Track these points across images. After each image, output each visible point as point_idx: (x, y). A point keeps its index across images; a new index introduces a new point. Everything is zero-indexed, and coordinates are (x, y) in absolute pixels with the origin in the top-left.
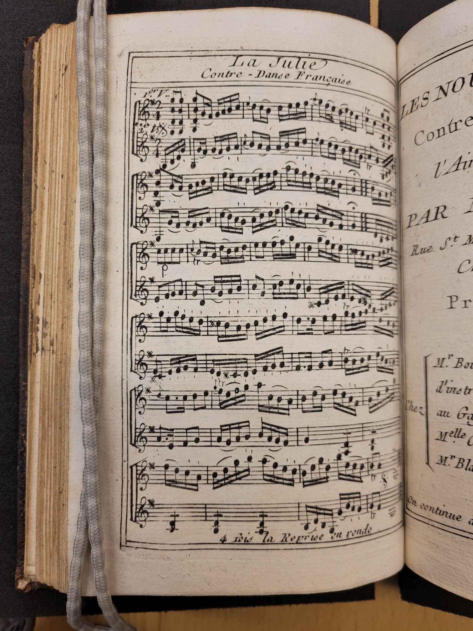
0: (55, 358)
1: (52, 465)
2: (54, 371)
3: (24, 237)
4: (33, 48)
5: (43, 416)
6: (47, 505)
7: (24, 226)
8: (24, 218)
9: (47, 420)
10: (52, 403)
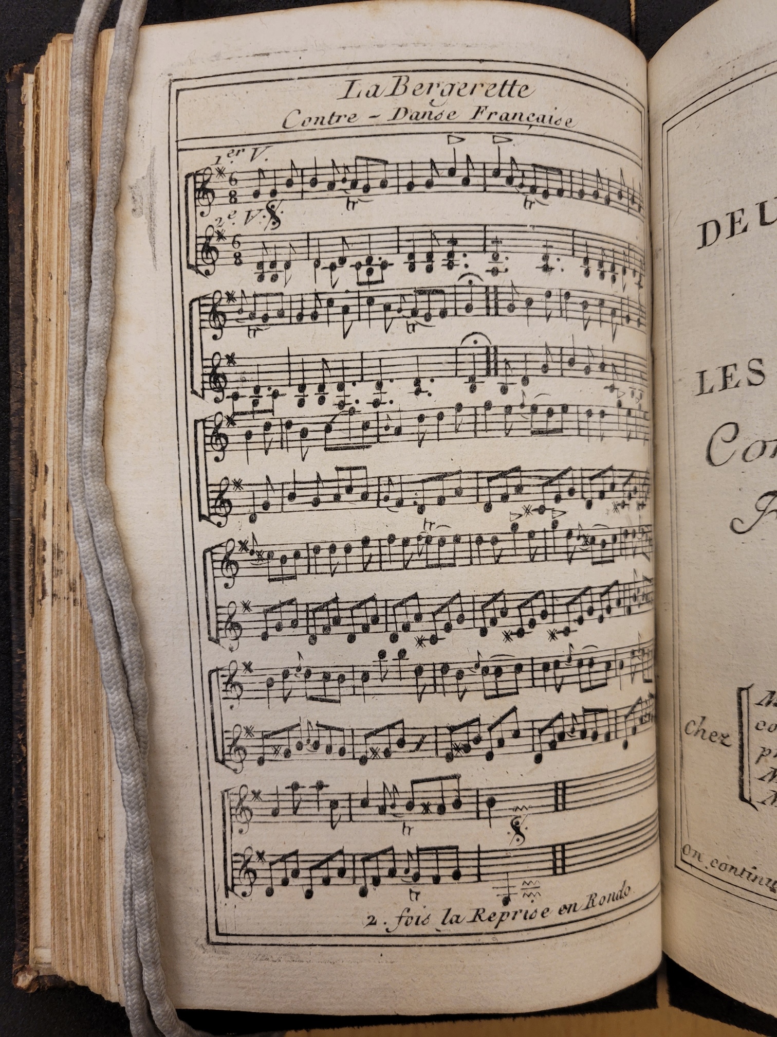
0: (79, 612)
1: (81, 790)
2: (79, 634)
3: (14, 406)
4: (22, 84)
5: (59, 707)
6: (71, 855)
7: (13, 388)
8: (13, 375)
9: (66, 714)
10: (76, 688)
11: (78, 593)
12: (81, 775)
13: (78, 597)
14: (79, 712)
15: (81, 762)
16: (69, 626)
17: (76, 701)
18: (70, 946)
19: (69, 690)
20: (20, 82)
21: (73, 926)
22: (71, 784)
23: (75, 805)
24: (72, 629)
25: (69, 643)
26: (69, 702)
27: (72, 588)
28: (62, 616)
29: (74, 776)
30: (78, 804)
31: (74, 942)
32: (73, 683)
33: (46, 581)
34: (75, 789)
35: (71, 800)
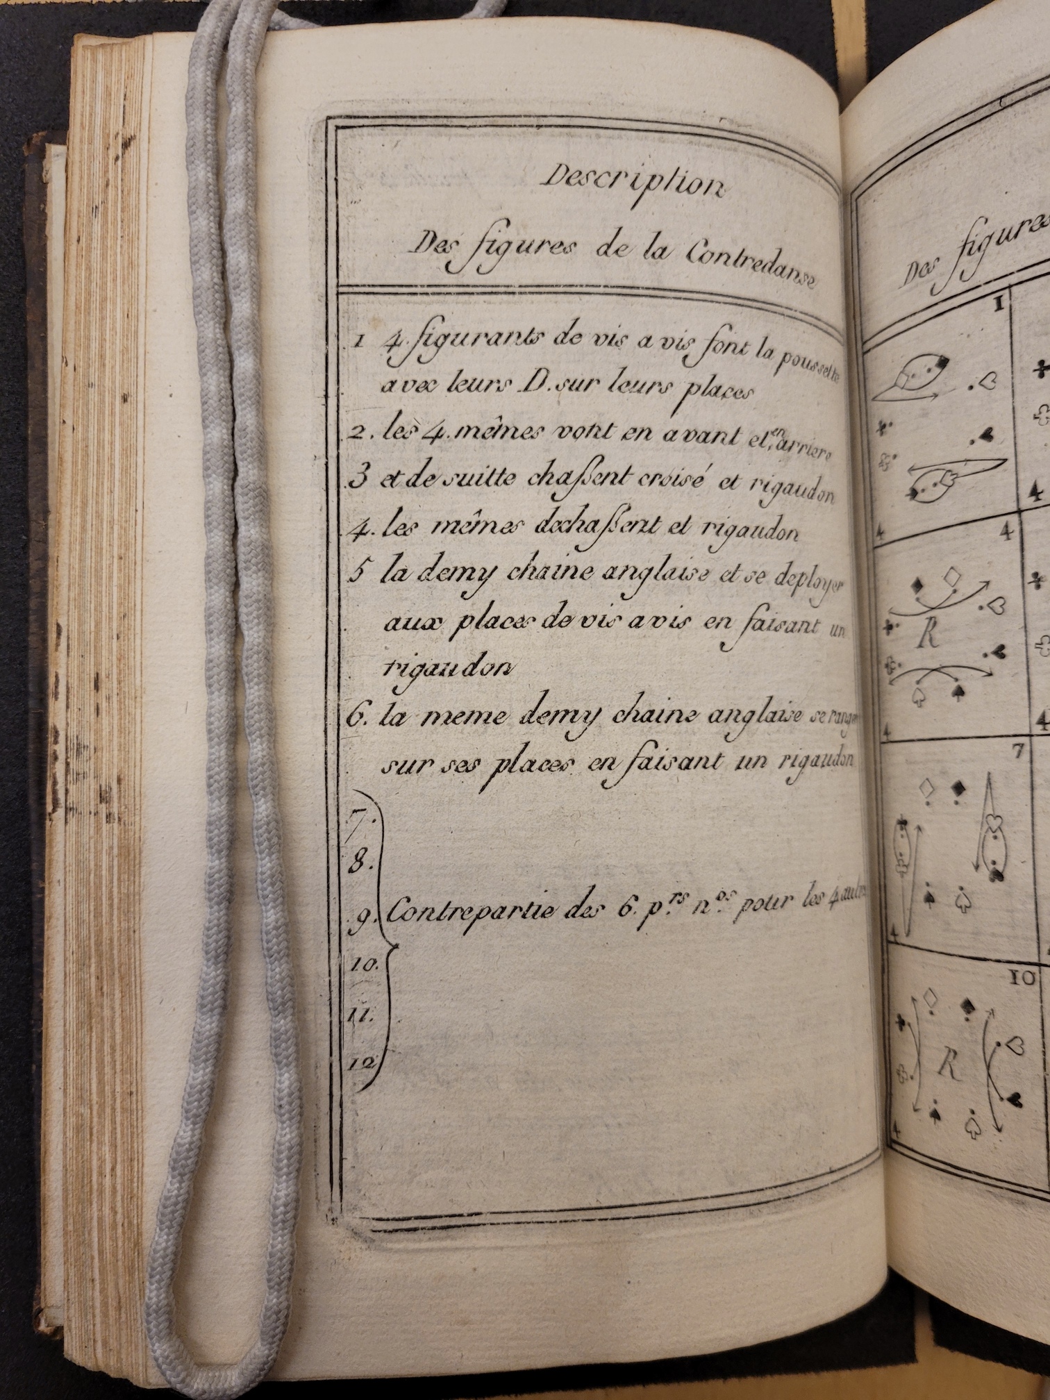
0: (116, 832)
1: (118, 1089)
2: (116, 863)
3: (34, 565)
4: (43, 157)
6: (101, 1185)
7: (33, 542)
8: (33, 525)
9: (93, 979)
10: (111, 940)
11: (115, 804)
12: (118, 1067)
13: (115, 810)
14: (117, 974)
15: (118, 1048)
16: (98, 853)
17: (112, 959)
18: (98, 1320)
19: (99, 944)
20: (41, 154)
21: (102, 1291)
22: (101, 1082)
23: (108, 1110)
24: (105, 857)
25: (99, 877)
26: (99, 963)
27: (103, 797)
28: (85, 839)
29: (107, 1069)
30: (113, 1109)
31: (105, 1314)
32: (106, 934)
33: (58, 787)
34: (107, 1088)
35: (102, 1106)
